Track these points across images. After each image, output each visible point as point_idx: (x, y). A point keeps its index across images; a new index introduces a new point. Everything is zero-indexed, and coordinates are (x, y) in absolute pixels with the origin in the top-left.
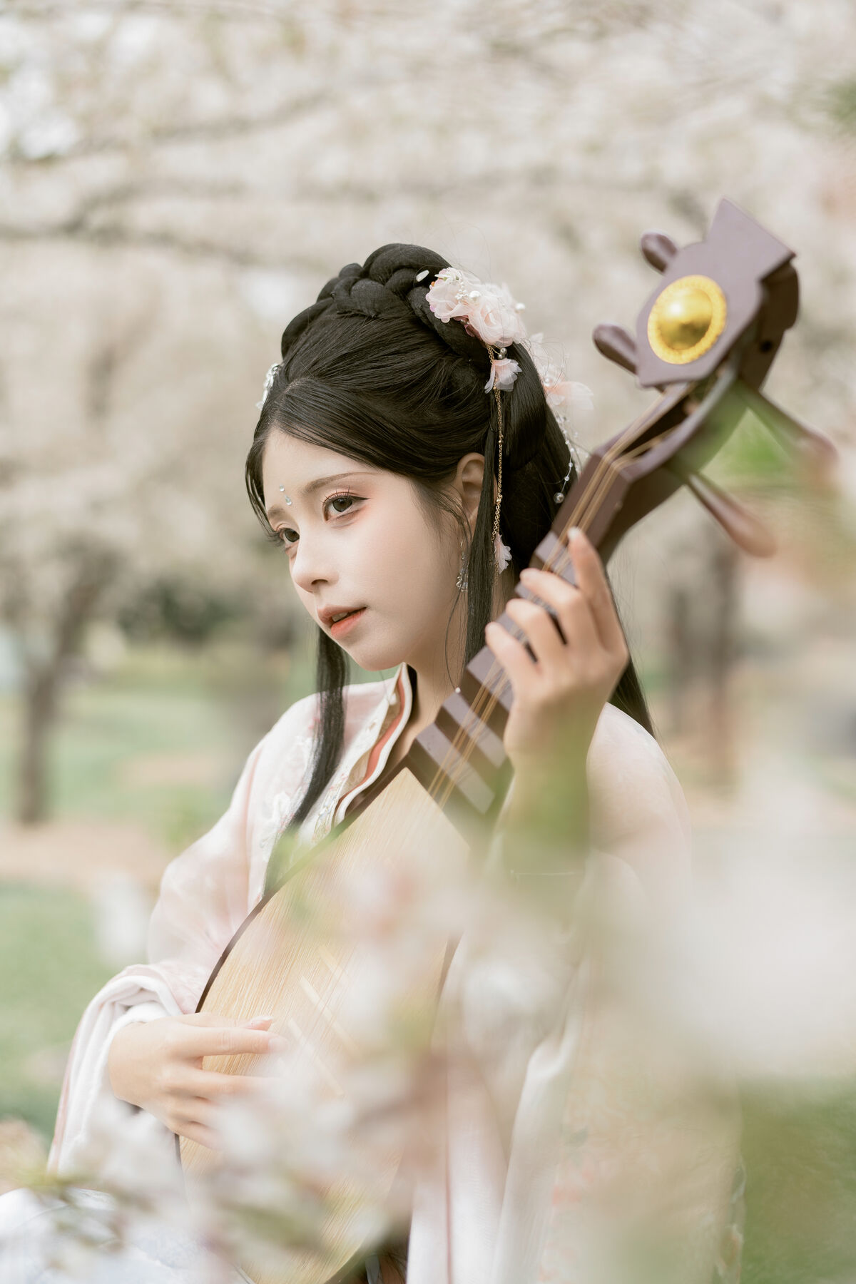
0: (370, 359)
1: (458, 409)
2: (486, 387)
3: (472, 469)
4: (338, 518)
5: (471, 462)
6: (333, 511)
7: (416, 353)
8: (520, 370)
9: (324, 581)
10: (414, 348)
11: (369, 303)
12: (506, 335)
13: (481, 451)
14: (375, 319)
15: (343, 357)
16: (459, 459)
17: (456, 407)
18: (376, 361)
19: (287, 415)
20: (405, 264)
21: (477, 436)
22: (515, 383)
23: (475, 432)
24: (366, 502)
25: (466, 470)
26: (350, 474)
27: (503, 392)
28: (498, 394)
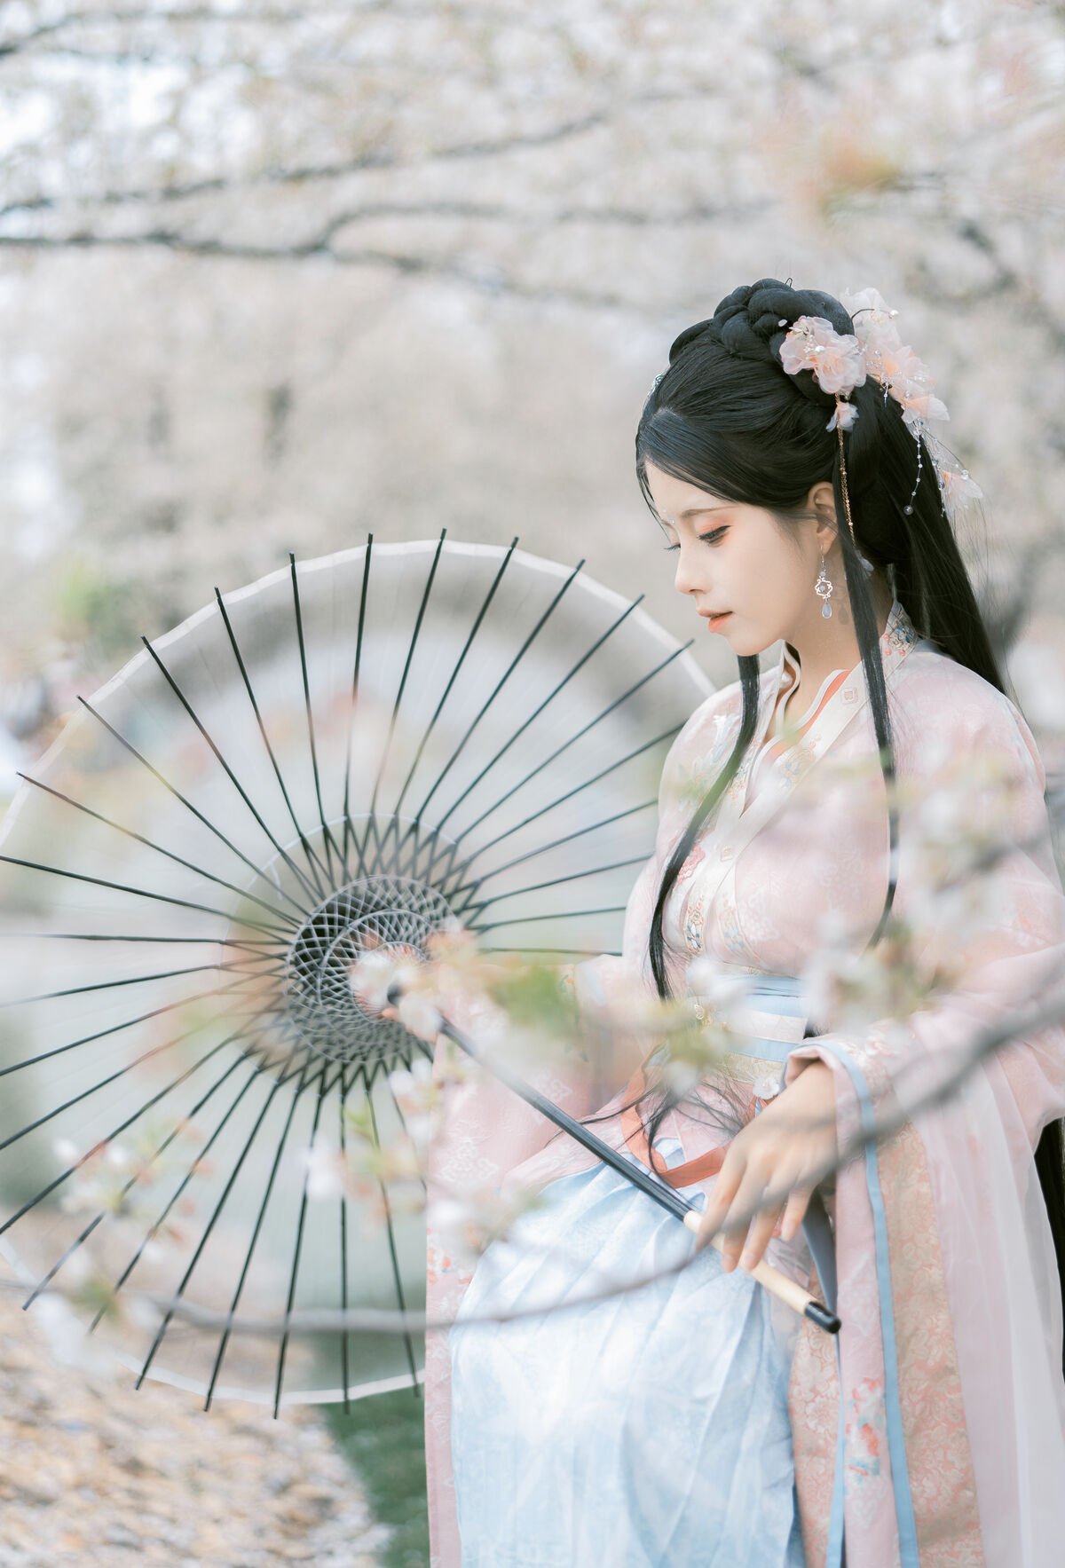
1: (806, 448)
2: (827, 428)
3: (823, 495)
5: (820, 490)
7: (768, 399)
8: (858, 416)
9: (700, 591)
10: (767, 393)
11: (731, 342)
12: (848, 384)
13: (829, 480)
14: (733, 356)
16: (809, 490)
17: (804, 445)
20: (770, 309)
21: (825, 470)
22: (854, 425)
23: (822, 466)
24: (729, 529)
25: (816, 496)
26: (714, 509)
27: (844, 432)
28: (840, 434)
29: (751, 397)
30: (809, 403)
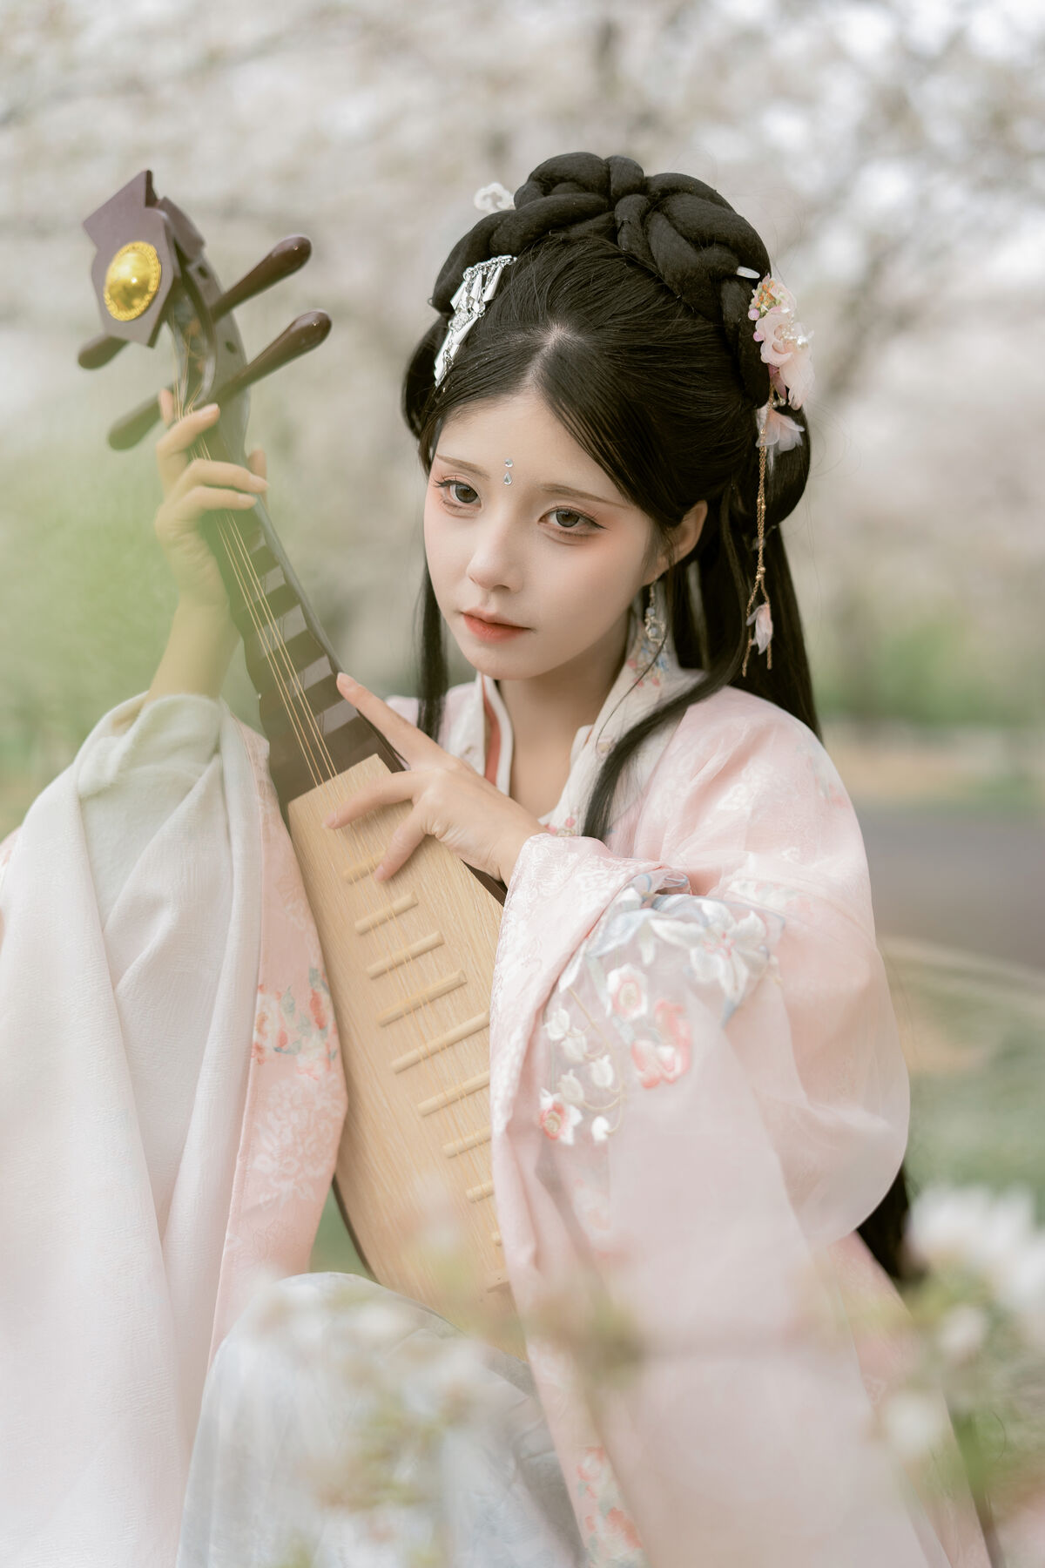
4: (558, 532)
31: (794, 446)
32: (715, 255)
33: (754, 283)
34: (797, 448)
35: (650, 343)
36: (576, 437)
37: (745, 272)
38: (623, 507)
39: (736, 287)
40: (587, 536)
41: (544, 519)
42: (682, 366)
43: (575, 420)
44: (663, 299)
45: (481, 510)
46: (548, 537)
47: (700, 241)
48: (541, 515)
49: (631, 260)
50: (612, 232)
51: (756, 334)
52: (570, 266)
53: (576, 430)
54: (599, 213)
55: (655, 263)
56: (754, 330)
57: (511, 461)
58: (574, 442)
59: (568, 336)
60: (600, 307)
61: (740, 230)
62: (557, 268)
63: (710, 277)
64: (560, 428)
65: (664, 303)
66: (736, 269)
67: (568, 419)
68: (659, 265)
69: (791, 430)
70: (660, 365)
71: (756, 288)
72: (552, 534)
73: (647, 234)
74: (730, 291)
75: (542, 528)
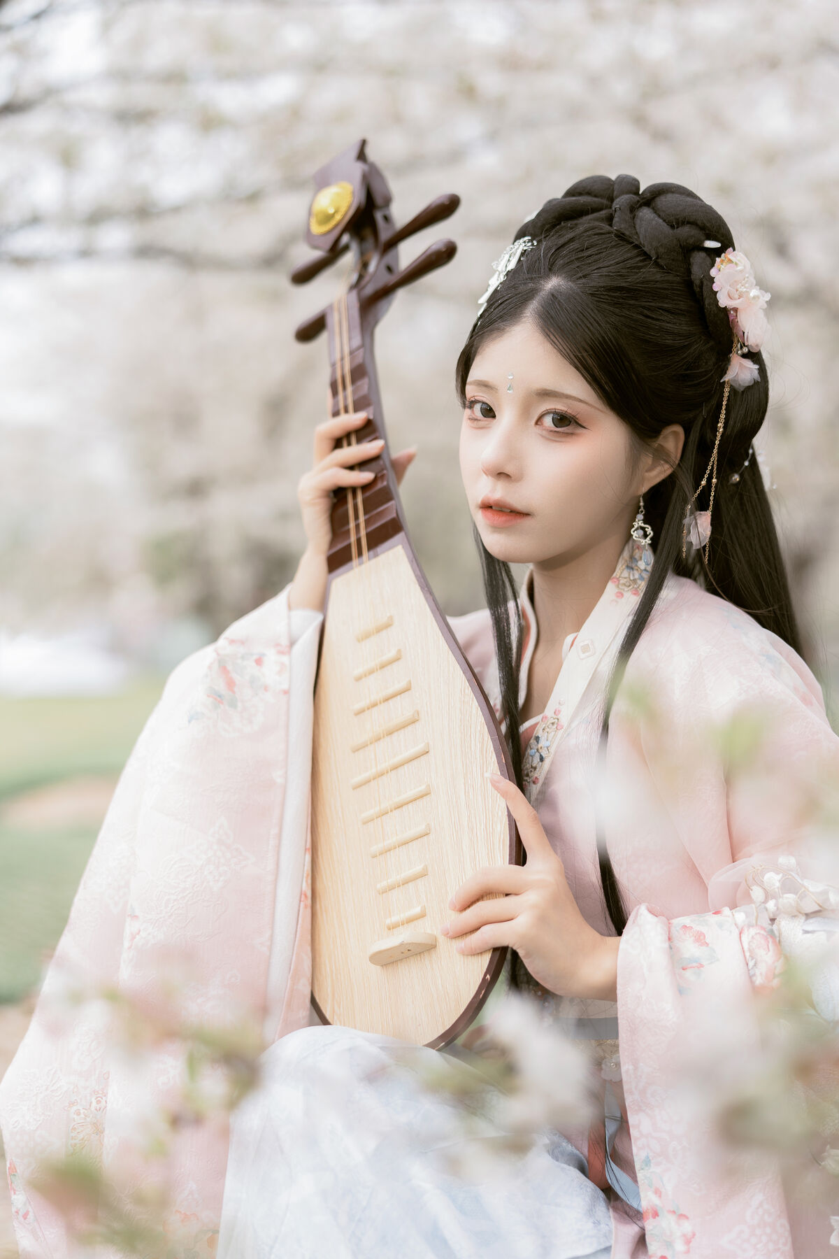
0: (643, 304)
1: (688, 386)
2: (722, 378)
3: (673, 440)
4: (551, 431)
5: (673, 432)
6: (548, 421)
8: (759, 380)
9: (508, 476)
12: (756, 340)
15: (620, 289)
17: (689, 383)
18: (649, 309)
19: (549, 316)
20: (699, 223)
21: (691, 415)
22: (748, 388)
24: (584, 431)
25: (665, 437)
26: (584, 402)
27: (733, 391)
28: (727, 390)
29: (667, 311)
30: (712, 343)
31: (753, 382)
32: (685, 231)
33: (718, 252)
34: (756, 383)
35: (624, 284)
36: (560, 351)
37: (710, 244)
38: (602, 411)
39: (703, 254)
40: (572, 434)
41: (539, 421)
42: (651, 304)
43: (560, 340)
44: (641, 258)
45: (495, 421)
46: (542, 436)
47: (676, 222)
48: (536, 418)
49: (621, 237)
50: (610, 219)
51: (714, 285)
52: (572, 240)
53: (561, 348)
54: (601, 209)
55: (639, 237)
56: (714, 282)
57: (512, 375)
58: (560, 356)
59: (562, 282)
60: (590, 264)
61: (707, 213)
62: (562, 241)
63: (680, 245)
64: (548, 346)
65: (641, 261)
66: (703, 242)
67: (555, 340)
68: (641, 236)
69: (750, 368)
70: (632, 302)
71: (720, 256)
72: (544, 433)
73: (634, 218)
74: (698, 258)
75: (537, 430)
